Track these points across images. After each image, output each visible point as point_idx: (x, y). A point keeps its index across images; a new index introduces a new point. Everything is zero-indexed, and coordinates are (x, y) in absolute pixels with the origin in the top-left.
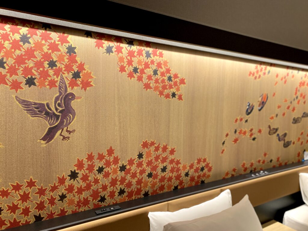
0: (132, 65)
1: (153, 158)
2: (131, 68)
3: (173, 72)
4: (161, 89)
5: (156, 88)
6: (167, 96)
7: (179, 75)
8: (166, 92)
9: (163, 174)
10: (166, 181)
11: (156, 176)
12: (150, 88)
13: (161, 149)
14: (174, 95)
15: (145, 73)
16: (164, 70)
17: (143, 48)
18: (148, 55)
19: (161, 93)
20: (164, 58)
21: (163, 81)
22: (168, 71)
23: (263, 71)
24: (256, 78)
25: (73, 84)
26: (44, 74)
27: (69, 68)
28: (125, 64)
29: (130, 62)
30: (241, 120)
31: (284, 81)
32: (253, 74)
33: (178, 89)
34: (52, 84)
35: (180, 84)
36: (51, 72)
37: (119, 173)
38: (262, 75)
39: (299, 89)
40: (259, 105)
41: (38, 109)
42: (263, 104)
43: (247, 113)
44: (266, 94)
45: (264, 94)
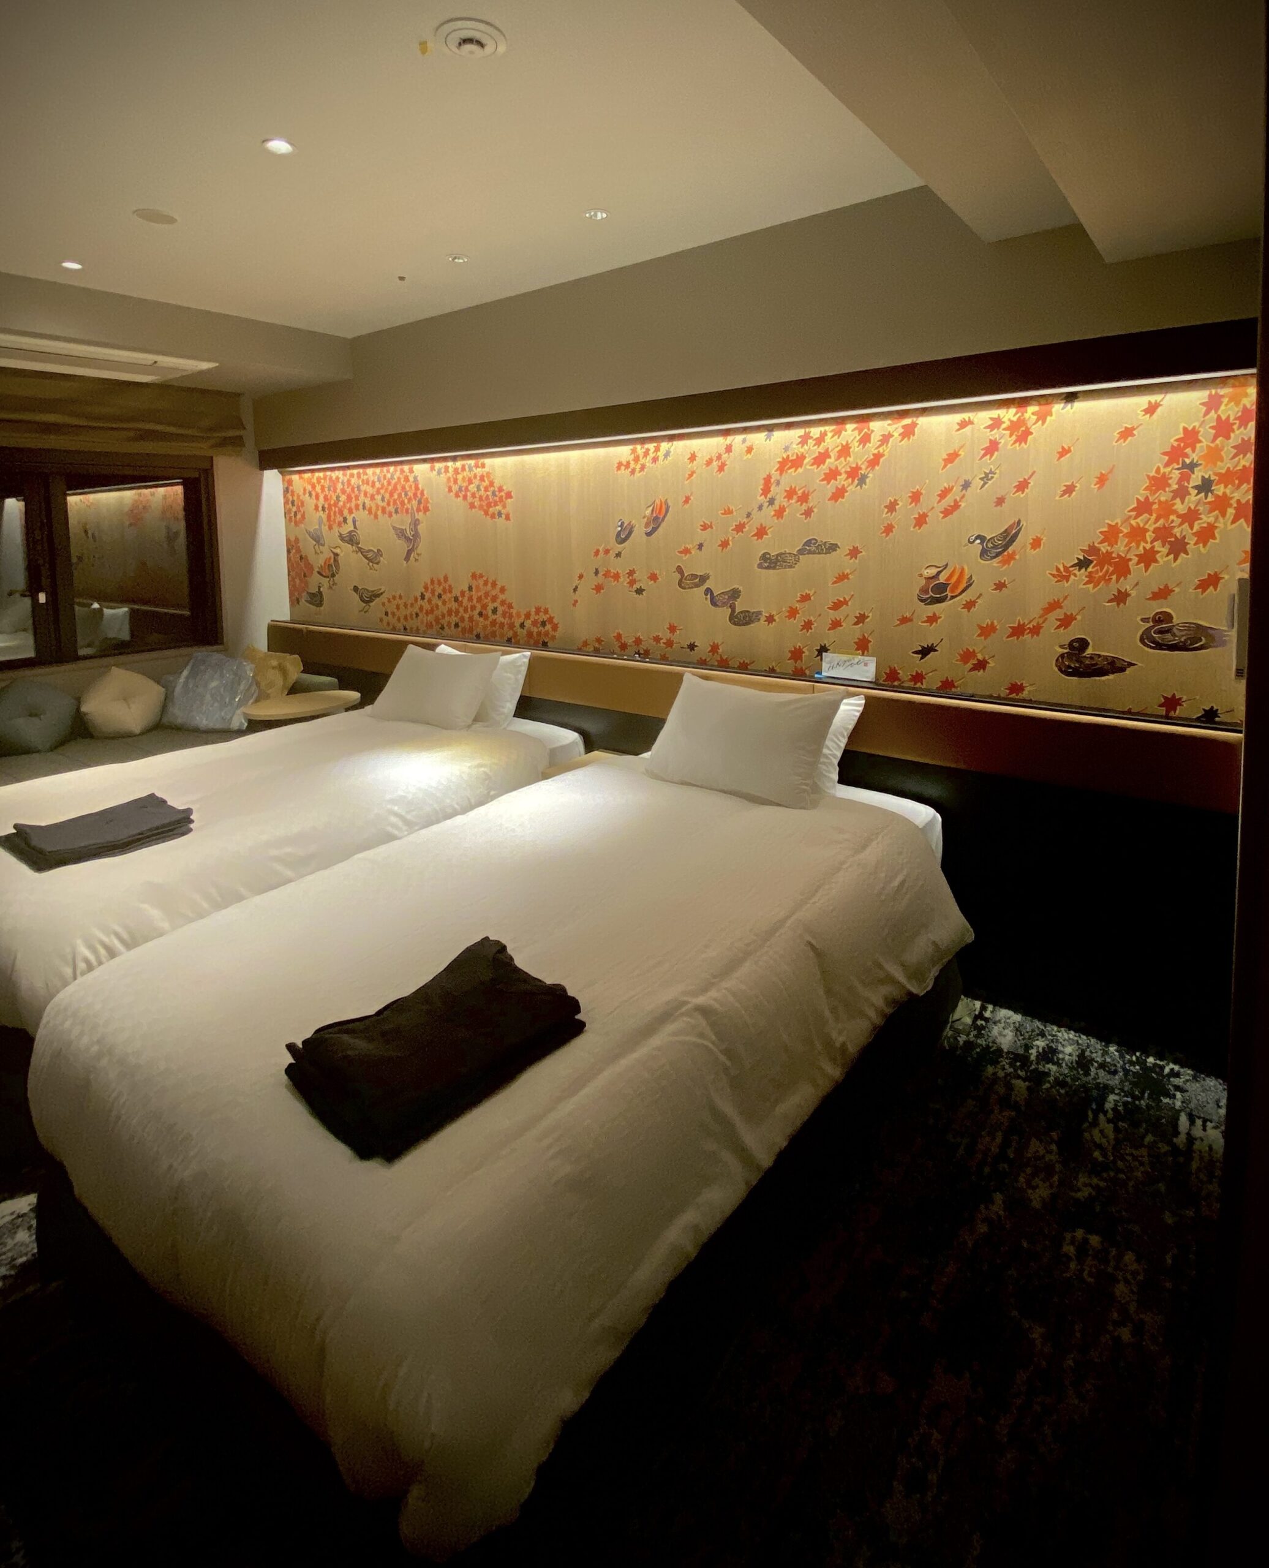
0: (457, 483)
1: (481, 593)
2: (457, 488)
3: (497, 484)
4: (485, 508)
5: (481, 507)
6: (493, 516)
7: (504, 488)
8: (491, 510)
9: (494, 617)
10: (497, 626)
11: (486, 618)
12: (475, 507)
13: (490, 585)
15: (469, 490)
16: (487, 482)
17: (465, 462)
19: (486, 513)
20: (487, 469)
21: (487, 497)
22: (492, 484)
23: (652, 455)
24: (633, 472)
25: (418, 510)
26: (403, 503)
27: (415, 495)
28: (452, 484)
29: (456, 481)
30: (607, 552)
31: (715, 464)
32: (628, 465)
33: (504, 507)
34: (407, 511)
35: (506, 498)
36: (406, 501)
37: (453, 602)
38: (648, 464)
39: (778, 478)
40: (647, 525)
41: (401, 534)
42: (655, 523)
43: (619, 539)
44: (663, 501)
45: (657, 501)
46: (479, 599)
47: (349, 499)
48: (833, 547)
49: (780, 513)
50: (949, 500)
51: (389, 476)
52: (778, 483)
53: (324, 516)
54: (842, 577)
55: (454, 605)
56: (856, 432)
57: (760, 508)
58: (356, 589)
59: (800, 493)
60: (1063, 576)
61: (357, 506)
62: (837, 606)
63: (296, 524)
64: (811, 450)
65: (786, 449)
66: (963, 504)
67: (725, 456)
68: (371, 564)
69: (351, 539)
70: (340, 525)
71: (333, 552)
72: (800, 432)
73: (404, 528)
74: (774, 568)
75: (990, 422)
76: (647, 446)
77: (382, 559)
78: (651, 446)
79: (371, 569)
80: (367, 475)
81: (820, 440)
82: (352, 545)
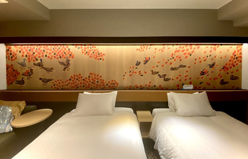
0: (86, 51)
1: (93, 78)
2: (85, 52)
3: (100, 52)
4: (96, 57)
5: (94, 57)
6: (98, 59)
7: (102, 53)
8: (98, 58)
9: (97, 83)
10: (98, 86)
11: (95, 84)
12: (92, 57)
13: (96, 76)
14: (101, 59)
15: (90, 53)
16: (96, 51)
17: (89, 46)
18: (91, 48)
19: (96, 59)
20: (96, 48)
21: (96, 55)
22: (98, 52)
23: (146, 48)
24: (141, 51)
25: (70, 57)
26: (63, 55)
27: (69, 54)
28: (84, 51)
29: (85, 51)
30: (133, 67)
31: (161, 51)
32: (139, 50)
33: (102, 57)
34: (65, 57)
35: (103, 55)
36: (65, 55)
37: (82, 81)
38: (145, 50)
39: (175, 54)
40: (144, 62)
41: (62, 63)
42: (146, 62)
43: (137, 65)
44: (148, 57)
45: (147, 57)
46: (92, 79)
47: (39, 53)
48: (185, 66)
49: (175, 60)
50: (204, 59)
51: (58, 48)
52: (175, 55)
53: (27, 58)
54: (187, 71)
55: (83, 81)
56: (190, 47)
57: (171, 59)
58: (40, 79)
59: (179, 57)
60: (221, 70)
61: (43, 56)
62: (186, 76)
63: (12, 60)
64: (181, 49)
65: (176, 49)
66: (207, 59)
67: (163, 49)
68: (48, 72)
69: (39, 65)
70: (34, 61)
71: (30, 69)
72: (179, 46)
73: (63, 62)
74: (174, 70)
75: (211, 47)
76: (145, 46)
77: (53, 70)
78: (146, 46)
79: (48, 73)
80: (48, 47)
81: (183, 48)
82: (40, 66)
